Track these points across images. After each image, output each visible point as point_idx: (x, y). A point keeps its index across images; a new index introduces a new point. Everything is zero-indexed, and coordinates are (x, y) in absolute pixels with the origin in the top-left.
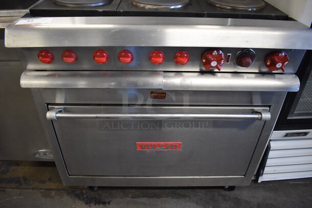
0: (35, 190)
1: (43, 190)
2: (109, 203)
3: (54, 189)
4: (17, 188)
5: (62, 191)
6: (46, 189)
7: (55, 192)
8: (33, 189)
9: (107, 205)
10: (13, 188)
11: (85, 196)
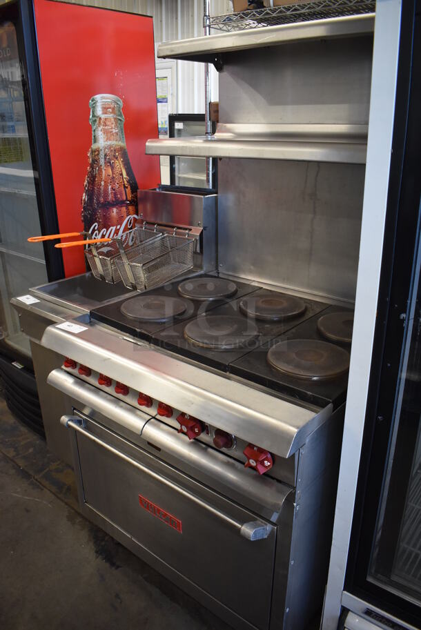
0: (66, 506)
1: (73, 511)
2: (118, 567)
3: (83, 517)
4: (54, 494)
5: (88, 523)
6: (76, 512)
7: (81, 519)
8: (66, 504)
9: (113, 568)
10: (51, 492)
11: (103, 543)
